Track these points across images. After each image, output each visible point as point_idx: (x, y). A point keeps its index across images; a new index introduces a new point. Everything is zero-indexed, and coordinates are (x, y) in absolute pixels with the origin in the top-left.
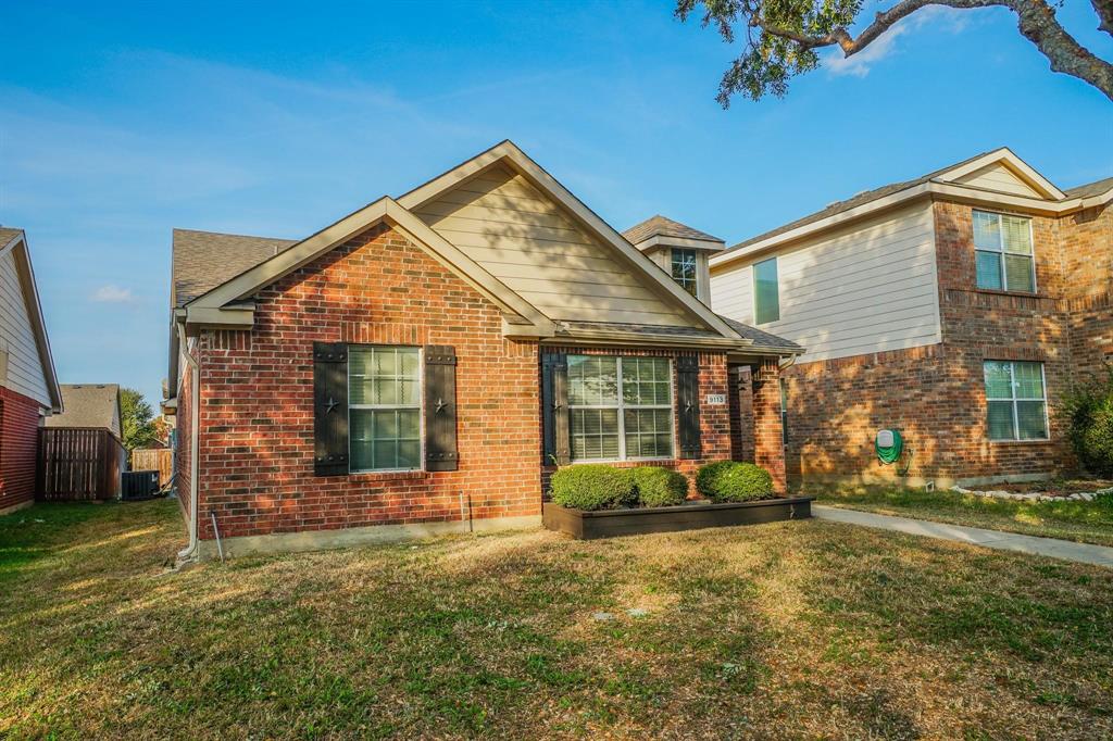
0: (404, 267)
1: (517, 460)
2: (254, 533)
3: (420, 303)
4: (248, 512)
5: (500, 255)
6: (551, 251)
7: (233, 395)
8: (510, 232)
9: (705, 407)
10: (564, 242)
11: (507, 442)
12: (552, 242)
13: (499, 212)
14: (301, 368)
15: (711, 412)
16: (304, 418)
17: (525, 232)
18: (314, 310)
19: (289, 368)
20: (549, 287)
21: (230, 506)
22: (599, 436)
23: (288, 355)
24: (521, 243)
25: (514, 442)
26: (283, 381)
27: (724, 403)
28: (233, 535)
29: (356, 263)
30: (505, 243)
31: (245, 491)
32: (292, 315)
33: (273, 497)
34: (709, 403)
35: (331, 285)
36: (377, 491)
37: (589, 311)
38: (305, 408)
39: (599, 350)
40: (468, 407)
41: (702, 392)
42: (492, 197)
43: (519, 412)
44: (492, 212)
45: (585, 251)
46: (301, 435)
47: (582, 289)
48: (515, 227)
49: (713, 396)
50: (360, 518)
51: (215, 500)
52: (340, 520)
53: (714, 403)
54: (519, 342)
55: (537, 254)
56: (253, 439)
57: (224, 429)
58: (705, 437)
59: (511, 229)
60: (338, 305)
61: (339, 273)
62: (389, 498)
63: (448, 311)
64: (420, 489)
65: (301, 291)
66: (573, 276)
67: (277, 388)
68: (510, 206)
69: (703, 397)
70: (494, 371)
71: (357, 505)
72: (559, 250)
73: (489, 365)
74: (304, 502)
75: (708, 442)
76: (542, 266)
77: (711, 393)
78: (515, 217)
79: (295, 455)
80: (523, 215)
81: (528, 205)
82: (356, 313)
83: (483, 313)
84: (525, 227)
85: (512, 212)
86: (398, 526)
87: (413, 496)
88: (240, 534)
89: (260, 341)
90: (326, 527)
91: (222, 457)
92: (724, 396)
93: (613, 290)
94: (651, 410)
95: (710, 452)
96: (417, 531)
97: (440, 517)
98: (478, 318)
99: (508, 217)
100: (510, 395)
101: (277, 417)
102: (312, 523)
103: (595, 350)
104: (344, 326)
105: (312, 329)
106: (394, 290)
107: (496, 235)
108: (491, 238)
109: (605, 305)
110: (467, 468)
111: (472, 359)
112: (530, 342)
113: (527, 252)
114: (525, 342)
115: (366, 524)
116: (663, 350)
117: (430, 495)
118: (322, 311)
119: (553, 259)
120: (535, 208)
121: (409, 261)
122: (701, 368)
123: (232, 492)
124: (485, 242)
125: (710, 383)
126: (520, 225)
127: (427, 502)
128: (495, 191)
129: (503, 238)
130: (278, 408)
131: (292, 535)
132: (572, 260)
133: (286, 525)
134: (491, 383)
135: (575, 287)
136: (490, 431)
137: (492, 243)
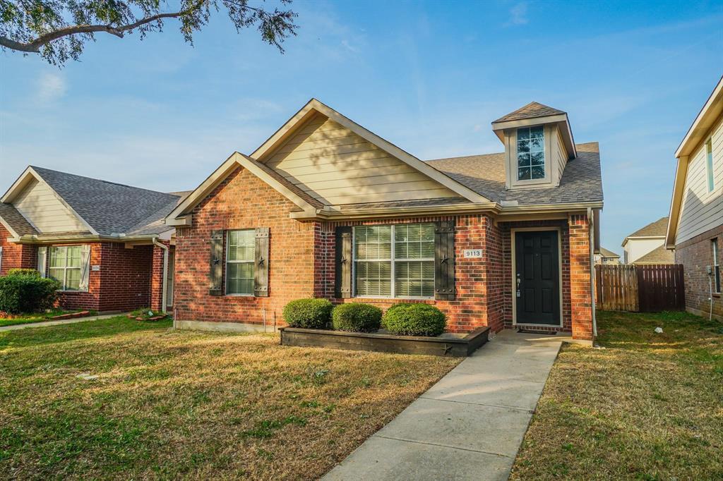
0: (250, 186)
1: (301, 293)
2: (189, 319)
3: (256, 205)
4: (187, 310)
5: (319, 168)
6: (349, 160)
7: (185, 257)
8: (325, 153)
9: (461, 260)
10: (359, 152)
11: (295, 282)
12: (350, 153)
13: (319, 142)
14: (207, 243)
15: (468, 264)
16: (207, 268)
17: (334, 151)
18: (213, 215)
19: (203, 244)
20: (347, 183)
21: (183, 306)
22: (378, 280)
23: (202, 237)
24: (331, 158)
25: (299, 282)
26: (201, 250)
27: (481, 256)
28: (183, 319)
29: (229, 189)
30: (322, 160)
31: (187, 300)
32: (205, 218)
33: (196, 303)
34: (466, 256)
35: (220, 202)
36: (234, 305)
37: (372, 195)
38: (208, 262)
39: (375, 221)
40: (276, 261)
41: (459, 248)
42: (316, 134)
43: (303, 265)
44: (315, 143)
45: (372, 155)
46: (207, 275)
47: (369, 181)
48: (328, 149)
49: (470, 251)
50: (226, 318)
51: (178, 303)
52: (219, 318)
53: (470, 257)
54: (304, 222)
55: (341, 164)
56: (190, 277)
57: (181, 272)
58: (461, 284)
59: (326, 151)
60: (222, 211)
61: (223, 195)
62: (239, 309)
63: (268, 208)
64: (252, 306)
65: (208, 207)
66: (362, 173)
67: (199, 253)
68: (325, 136)
69: (459, 252)
70: (289, 241)
71: (226, 311)
72: (354, 158)
73: (288, 237)
74: (206, 307)
75: (463, 288)
76: (343, 171)
77: (468, 248)
78: (328, 143)
79: (204, 285)
80: (333, 141)
81: (336, 133)
82: (229, 215)
83: (286, 206)
84: (334, 148)
85: (327, 141)
86: (241, 324)
87: (249, 309)
88: (185, 319)
89: (194, 232)
90: (214, 321)
91: (180, 284)
92: (481, 251)
93: (391, 178)
94: (419, 262)
95: (465, 295)
96: (249, 328)
97: (260, 322)
98: (283, 210)
99: (323, 144)
100: (298, 254)
101: (198, 267)
102: (208, 318)
103: (372, 222)
104: (223, 221)
105: (212, 224)
106: (245, 199)
107: (317, 157)
108: (314, 159)
109: (384, 189)
110: (275, 296)
111: (279, 234)
112: (310, 221)
113: (334, 163)
114: (307, 222)
115: (228, 321)
116: (425, 217)
117: (256, 309)
118: (216, 215)
119: (351, 164)
120: (341, 134)
121: (252, 183)
122: (459, 229)
123: (183, 300)
124: (310, 162)
125: (467, 240)
126: (332, 147)
127: (254, 313)
128: (318, 130)
129: (321, 158)
130: (199, 262)
131: (202, 322)
132: (363, 163)
133: (200, 318)
134: (288, 247)
135: (364, 180)
136: (286, 275)
137: (315, 162)
